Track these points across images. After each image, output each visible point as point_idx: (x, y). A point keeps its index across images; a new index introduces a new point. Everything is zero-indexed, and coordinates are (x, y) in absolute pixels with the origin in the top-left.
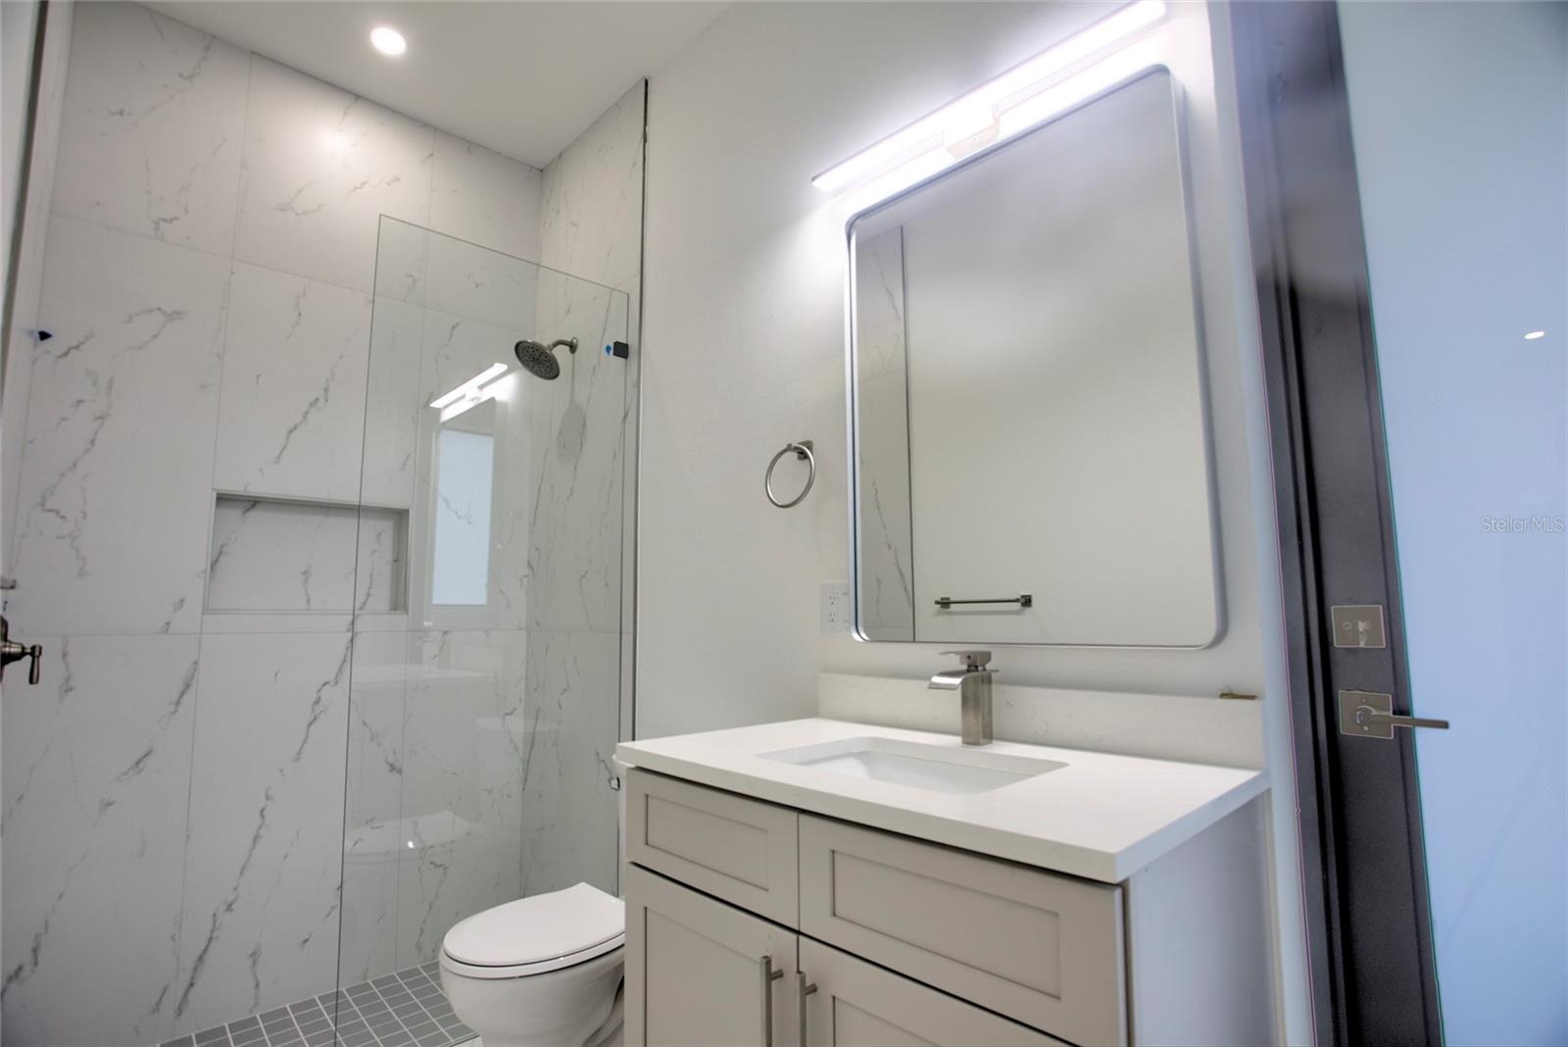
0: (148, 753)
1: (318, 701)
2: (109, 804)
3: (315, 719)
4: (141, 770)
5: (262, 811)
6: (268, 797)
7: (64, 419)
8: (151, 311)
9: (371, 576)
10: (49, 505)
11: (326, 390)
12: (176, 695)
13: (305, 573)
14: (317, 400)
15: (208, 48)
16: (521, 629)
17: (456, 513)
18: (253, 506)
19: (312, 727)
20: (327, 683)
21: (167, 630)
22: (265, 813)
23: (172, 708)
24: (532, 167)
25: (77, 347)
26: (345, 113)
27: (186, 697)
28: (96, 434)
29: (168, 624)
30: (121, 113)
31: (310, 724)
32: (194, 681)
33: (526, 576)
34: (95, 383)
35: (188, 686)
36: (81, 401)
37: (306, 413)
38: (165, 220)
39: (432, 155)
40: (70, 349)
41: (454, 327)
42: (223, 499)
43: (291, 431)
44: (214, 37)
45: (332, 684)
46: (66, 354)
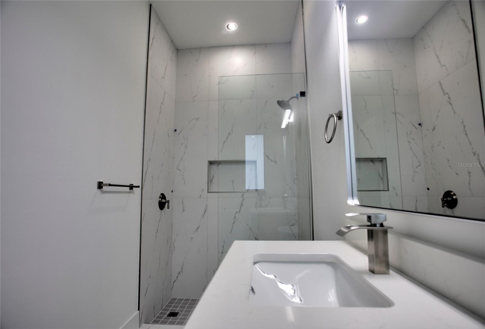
0: (199, 227)
1: (235, 217)
2: (192, 238)
3: (234, 222)
4: (197, 231)
5: (223, 246)
6: (224, 242)
7: (180, 148)
8: (193, 119)
9: (250, 181)
10: (178, 168)
11: (232, 130)
12: (203, 213)
13: (232, 181)
14: (230, 133)
15: (200, 52)
16: (295, 197)
17: (271, 160)
18: (219, 164)
19: (234, 224)
20: (237, 212)
21: (201, 197)
22: (224, 246)
23: (203, 216)
24: (286, 43)
25: (181, 131)
26: (231, 52)
27: (205, 214)
28: (185, 151)
29: (201, 195)
30: (186, 75)
31: (233, 224)
32: (207, 210)
33: (296, 179)
34: (184, 139)
35: (205, 211)
36: (182, 144)
37: (227, 137)
38: (195, 97)
39: (255, 53)
40: (180, 132)
41: (266, 102)
42: (211, 163)
43: (224, 143)
44: (201, 48)
45: (239, 212)
46: (179, 134)
